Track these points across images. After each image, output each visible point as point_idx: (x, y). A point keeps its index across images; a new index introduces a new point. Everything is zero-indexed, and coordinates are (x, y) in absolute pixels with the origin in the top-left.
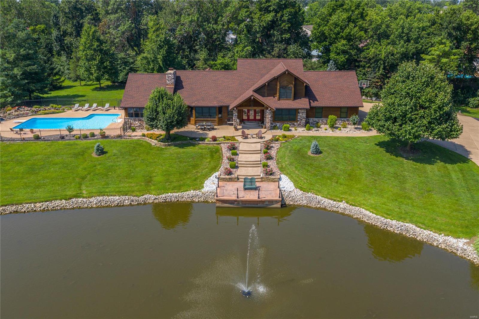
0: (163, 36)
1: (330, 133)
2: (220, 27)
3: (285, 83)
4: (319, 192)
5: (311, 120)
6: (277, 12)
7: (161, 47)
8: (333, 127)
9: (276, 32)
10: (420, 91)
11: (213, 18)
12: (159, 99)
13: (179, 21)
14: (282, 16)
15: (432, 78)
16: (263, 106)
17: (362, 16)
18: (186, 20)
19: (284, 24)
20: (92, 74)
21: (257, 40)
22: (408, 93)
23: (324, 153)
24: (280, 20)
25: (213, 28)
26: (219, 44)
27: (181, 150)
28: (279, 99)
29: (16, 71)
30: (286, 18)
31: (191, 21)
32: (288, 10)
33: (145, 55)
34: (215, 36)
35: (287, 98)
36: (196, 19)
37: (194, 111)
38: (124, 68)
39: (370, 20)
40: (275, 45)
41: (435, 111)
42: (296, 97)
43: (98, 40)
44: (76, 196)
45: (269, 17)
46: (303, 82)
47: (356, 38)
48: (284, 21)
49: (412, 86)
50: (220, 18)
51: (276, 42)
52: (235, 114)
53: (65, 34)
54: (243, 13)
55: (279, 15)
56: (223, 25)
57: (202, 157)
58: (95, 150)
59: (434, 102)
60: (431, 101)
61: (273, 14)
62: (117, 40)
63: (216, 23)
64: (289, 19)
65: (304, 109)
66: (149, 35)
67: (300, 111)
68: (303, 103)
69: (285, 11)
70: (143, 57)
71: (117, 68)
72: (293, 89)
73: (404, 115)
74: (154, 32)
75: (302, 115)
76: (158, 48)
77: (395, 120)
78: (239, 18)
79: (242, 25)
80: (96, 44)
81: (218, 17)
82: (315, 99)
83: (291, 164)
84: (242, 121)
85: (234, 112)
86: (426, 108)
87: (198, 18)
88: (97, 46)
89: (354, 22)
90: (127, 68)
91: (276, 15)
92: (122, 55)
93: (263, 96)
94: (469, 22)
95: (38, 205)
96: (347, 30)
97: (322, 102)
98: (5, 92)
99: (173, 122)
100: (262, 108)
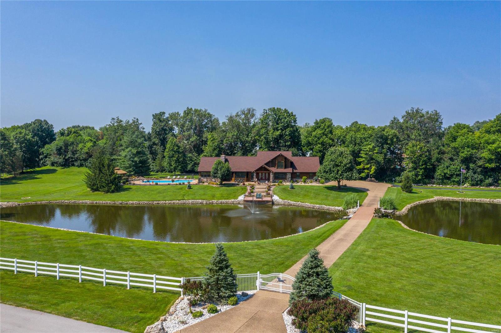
0: (217, 143)
1: (303, 184)
2: (250, 139)
3: (280, 160)
4: (290, 199)
5: (294, 179)
6: (282, 130)
7: (214, 149)
8: (305, 182)
9: (282, 141)
10: (337, 158)
11: (246, 134)
12: (219, 164)
13: (225, 135)
14: (285, 132)
15: (342, 153)
16: (269, 171)
17: (331, 132)
18: (229, 135)
19: (287, 137)
20: (172, 166)
21: (271, 145)
22: (332, 160)
23: (296, 189)
24: (285, 134)
25: (246, 139)
26: (249, 149)
27: (228, 188)
28: (277, 168)
29: (136, 159)
30: (288, 134)
31: (233, 136)
32: (289, 129)
33: (205, 154)
34: (247, 145)
35: (281, 167)
36: (236, 134)
37: (234, 174)
38: (191, 163)
39: (335, 134)
40: (281, 148)
41: (344, 167)
42: (286, 167)
43: (177, 146)
44: (183, 200)
45: (278, 133)
46: (289, 160)
47: (327, 144)
48: (287, 135)
49: (333, 157)
50: (250, 134)
51: (282, 146)
52: (255, 174)
53: (154, 144)
54: (263, 131)
55: (284, 132)
56: (252, 138)
57: (238, 190)
58: (187, 187)
59: (342, 163)
60: (341, 162)
61: (280, 131)
62: (188, 146)
63: (247, 137)
64: (289, 134)
65: (290, 173)
66: (208, 143)
67: (288, 174)
68: (290, 170)
69: (287, 130)
70: (204, 155)
71: (187, 162)
72: (284, 163)
73: (330, 170)
74: (211, 141)
75: (289, 176)
76: (213, 150)
77: (327, 172)
78: (261, 133)
79: (262, 137)
80: (176, 148)
81: (249, 133)
82: (296, 169)
83: (279, 192)
84: (258, 180)
85: (254, 173)
86: (339, 166)
87: (237, 134)
88: (176, 149)
89: (326, 135)
90: (193, 163)
91: (282, 132)
92: (190, 155)
93: (270, 167)
94: (387, 134)
95: (167, 201)
96: (322, 140)
97: (299, 170)
98: (130, 169)
99: (224, 174)
100: (268, 172)
